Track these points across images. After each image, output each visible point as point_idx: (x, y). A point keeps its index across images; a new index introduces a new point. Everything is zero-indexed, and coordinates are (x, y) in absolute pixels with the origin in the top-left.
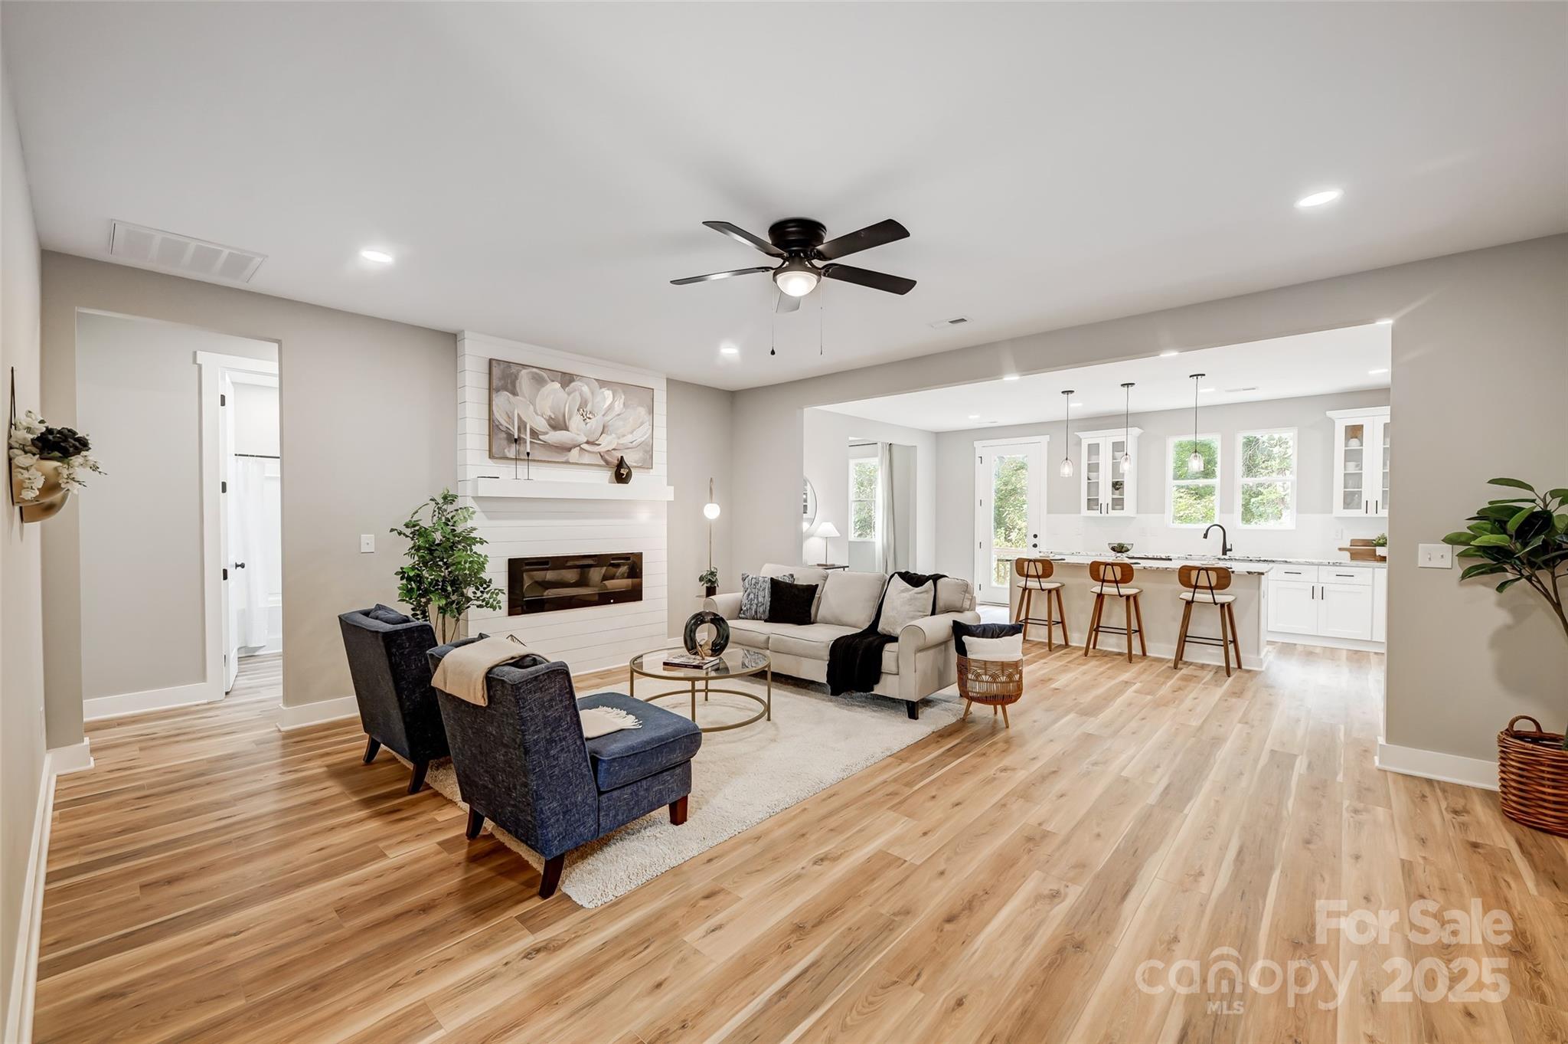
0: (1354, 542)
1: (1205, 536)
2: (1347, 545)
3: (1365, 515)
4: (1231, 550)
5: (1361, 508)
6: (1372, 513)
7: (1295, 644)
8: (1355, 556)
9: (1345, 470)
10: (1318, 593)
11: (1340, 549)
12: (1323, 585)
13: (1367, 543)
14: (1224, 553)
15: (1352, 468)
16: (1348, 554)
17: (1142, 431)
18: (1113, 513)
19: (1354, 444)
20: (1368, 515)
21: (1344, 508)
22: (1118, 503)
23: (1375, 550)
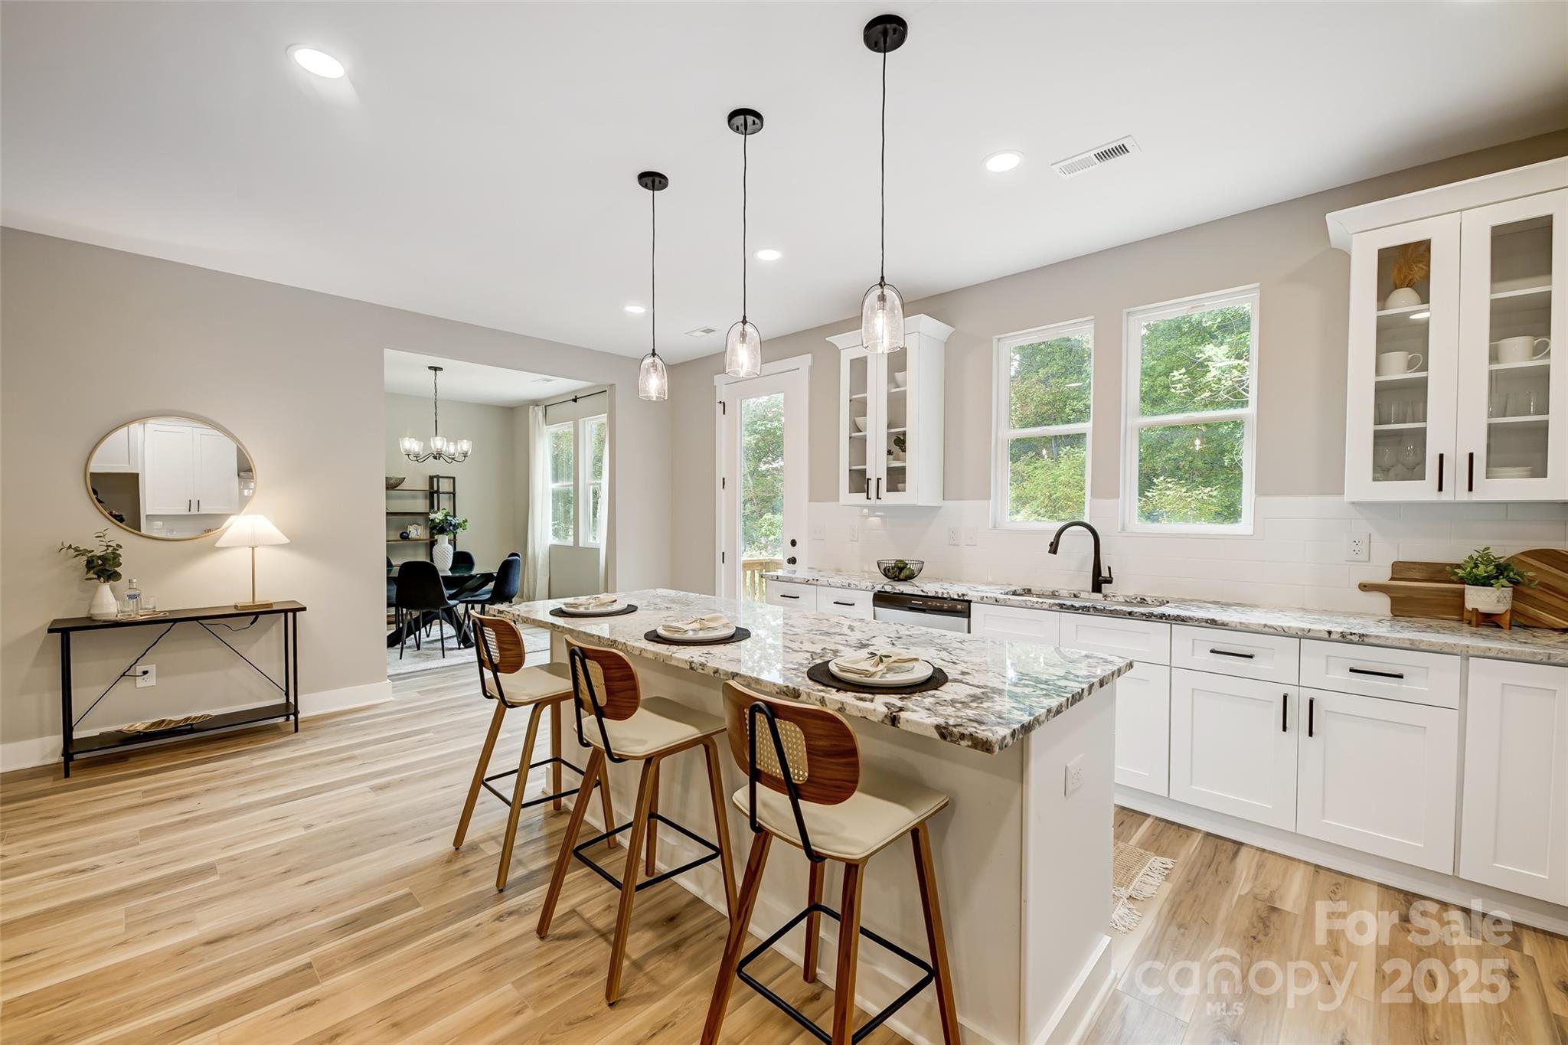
0: (1400, 569)
1: (1054, 548)
2: (1383, 576)
3: (1433, 496)
4: (1109, 581)
5: (1422, 477)
6: (1456, 490)
7: (1239, 844)
8: (1404, 606)
9: (1378, 372)
10: (1298, 716)
11: (1364, 587)
12: (1312, 694)
13: (1437, 572)
14: (1097, 588)
15: (1397, 369)
16: (1382, 603)
17: (954, 329)
18: (889, 498)
19: (1403, 301)
20: (1446, 496)
21: (1375, 479)
22: (896, 478)
23: (1461, 595)
